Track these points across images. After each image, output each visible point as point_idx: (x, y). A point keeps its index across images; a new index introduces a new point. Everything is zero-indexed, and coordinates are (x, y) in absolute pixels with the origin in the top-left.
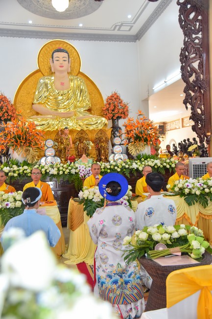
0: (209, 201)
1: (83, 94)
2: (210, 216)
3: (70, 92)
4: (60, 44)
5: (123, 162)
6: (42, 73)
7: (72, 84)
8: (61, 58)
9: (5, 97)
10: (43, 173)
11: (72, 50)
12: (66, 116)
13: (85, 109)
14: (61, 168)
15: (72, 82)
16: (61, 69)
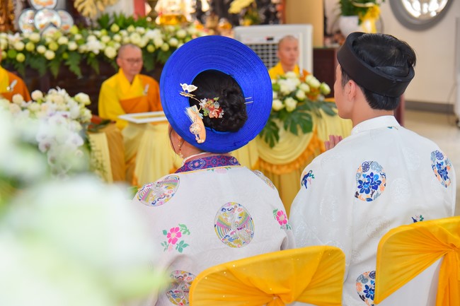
0: (282, 132)
2: (283, 165)
5: (60, 34)
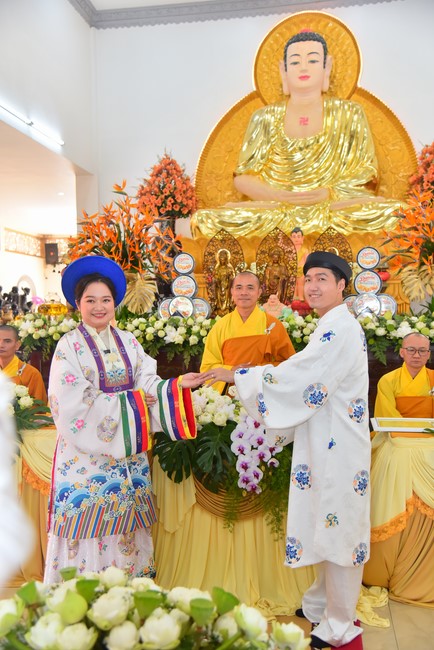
1: (357, 145)
3: (321, 141)
4: (311, 21)
6: (263, 100)
7: (329, 121)
8: (304, 55)
9: (173, 162)
10: (147, 337)
11: (338, 35)
12: (305, 201)
13: (359, 182)
14: (195, 329)
15: (328, 115)
16: (304, 83)
